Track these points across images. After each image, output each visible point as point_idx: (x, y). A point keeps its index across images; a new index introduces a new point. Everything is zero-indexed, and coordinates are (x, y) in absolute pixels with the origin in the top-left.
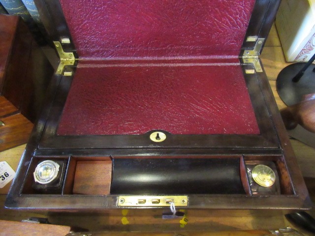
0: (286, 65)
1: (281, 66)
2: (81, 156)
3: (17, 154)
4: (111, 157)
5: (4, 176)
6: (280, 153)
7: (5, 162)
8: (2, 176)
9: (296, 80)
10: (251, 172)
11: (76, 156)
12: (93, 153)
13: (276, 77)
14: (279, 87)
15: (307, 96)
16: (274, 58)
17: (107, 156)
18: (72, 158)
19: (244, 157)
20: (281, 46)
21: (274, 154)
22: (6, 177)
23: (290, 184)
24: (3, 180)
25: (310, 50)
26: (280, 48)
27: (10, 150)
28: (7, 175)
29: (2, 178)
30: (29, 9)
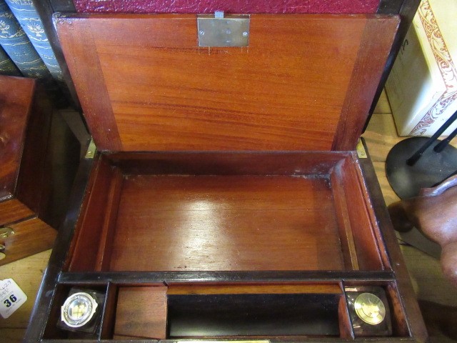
0: (398, 141)
1: (392, 141)
2: (125, 282)
3: (29, 268)
4: (164, 283)
5: (10, 301)
6: (391, 277)
7: (11, 280)
8: (7, 300)
9: (411, 162)
10: (353, 302)
11: (117, 282)
12: (140, 278)
13: (385, 157)
14: (389, 172)
15: (426, 190)
16: (382, 130)
17: (160, 281)
18: (111, 284)
19: (343, 282)
20: (392, 113)
21: (384, 278)
22: (13, 301)
23: (403, 320)
24: (8, 306)
25: (429, 123)
26: (390, 116)
27: (18, 261)
28: (13, 299)
29: (6, 304)
30: (47, 64)
